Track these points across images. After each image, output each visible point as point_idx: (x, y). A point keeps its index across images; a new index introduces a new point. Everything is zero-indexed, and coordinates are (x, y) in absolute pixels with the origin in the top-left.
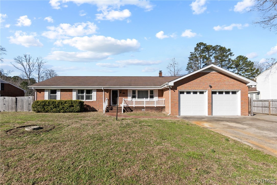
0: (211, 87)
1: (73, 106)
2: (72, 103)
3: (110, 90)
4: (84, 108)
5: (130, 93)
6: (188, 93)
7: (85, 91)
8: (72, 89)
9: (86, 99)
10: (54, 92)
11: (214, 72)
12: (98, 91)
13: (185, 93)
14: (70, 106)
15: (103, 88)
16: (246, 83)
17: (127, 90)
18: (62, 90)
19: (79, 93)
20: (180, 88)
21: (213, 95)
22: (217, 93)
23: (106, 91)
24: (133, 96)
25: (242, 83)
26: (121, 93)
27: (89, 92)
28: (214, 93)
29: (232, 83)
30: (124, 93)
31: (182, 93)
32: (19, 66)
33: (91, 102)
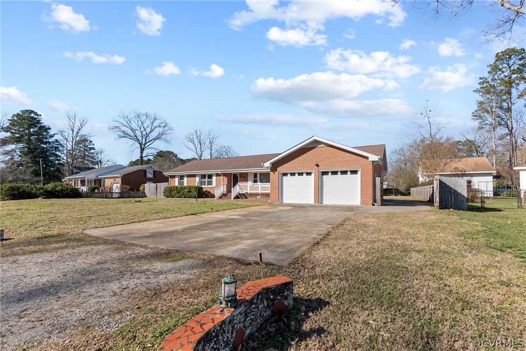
0: (317, 165)
1: (191, 192)
2: (190, 189)
3: (231, 174)
4: (202, 194)
5: (251, 177)
6: (293, 174)
7: (207, 176)
8: (195, 175)
9: (208, 185)
10: (182, 177)
11: (322, 145)
12: (218, 175)
13: (289, 175)
14: (188, 192)
15: (219, 172)
16: (367, 158)
17: (247, 174)
18: (189, 176)
19: (202, 178)
20: (282, 169)
21: (324, 176)
22: (330, 174)
23: (225, 175)
24: (254, 180)
25: (362, 158)
26: (241, 176)
27: (210, 177)
28: (325, 173)
29: (348, 158)
30: (244, 177)
31: (285, 174)
32: (191, 145)
33: (211, 188)
